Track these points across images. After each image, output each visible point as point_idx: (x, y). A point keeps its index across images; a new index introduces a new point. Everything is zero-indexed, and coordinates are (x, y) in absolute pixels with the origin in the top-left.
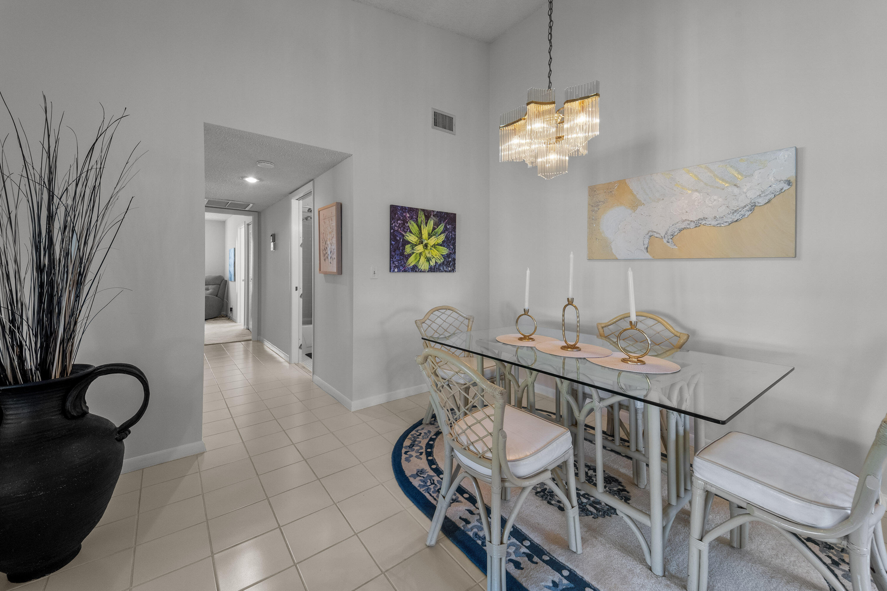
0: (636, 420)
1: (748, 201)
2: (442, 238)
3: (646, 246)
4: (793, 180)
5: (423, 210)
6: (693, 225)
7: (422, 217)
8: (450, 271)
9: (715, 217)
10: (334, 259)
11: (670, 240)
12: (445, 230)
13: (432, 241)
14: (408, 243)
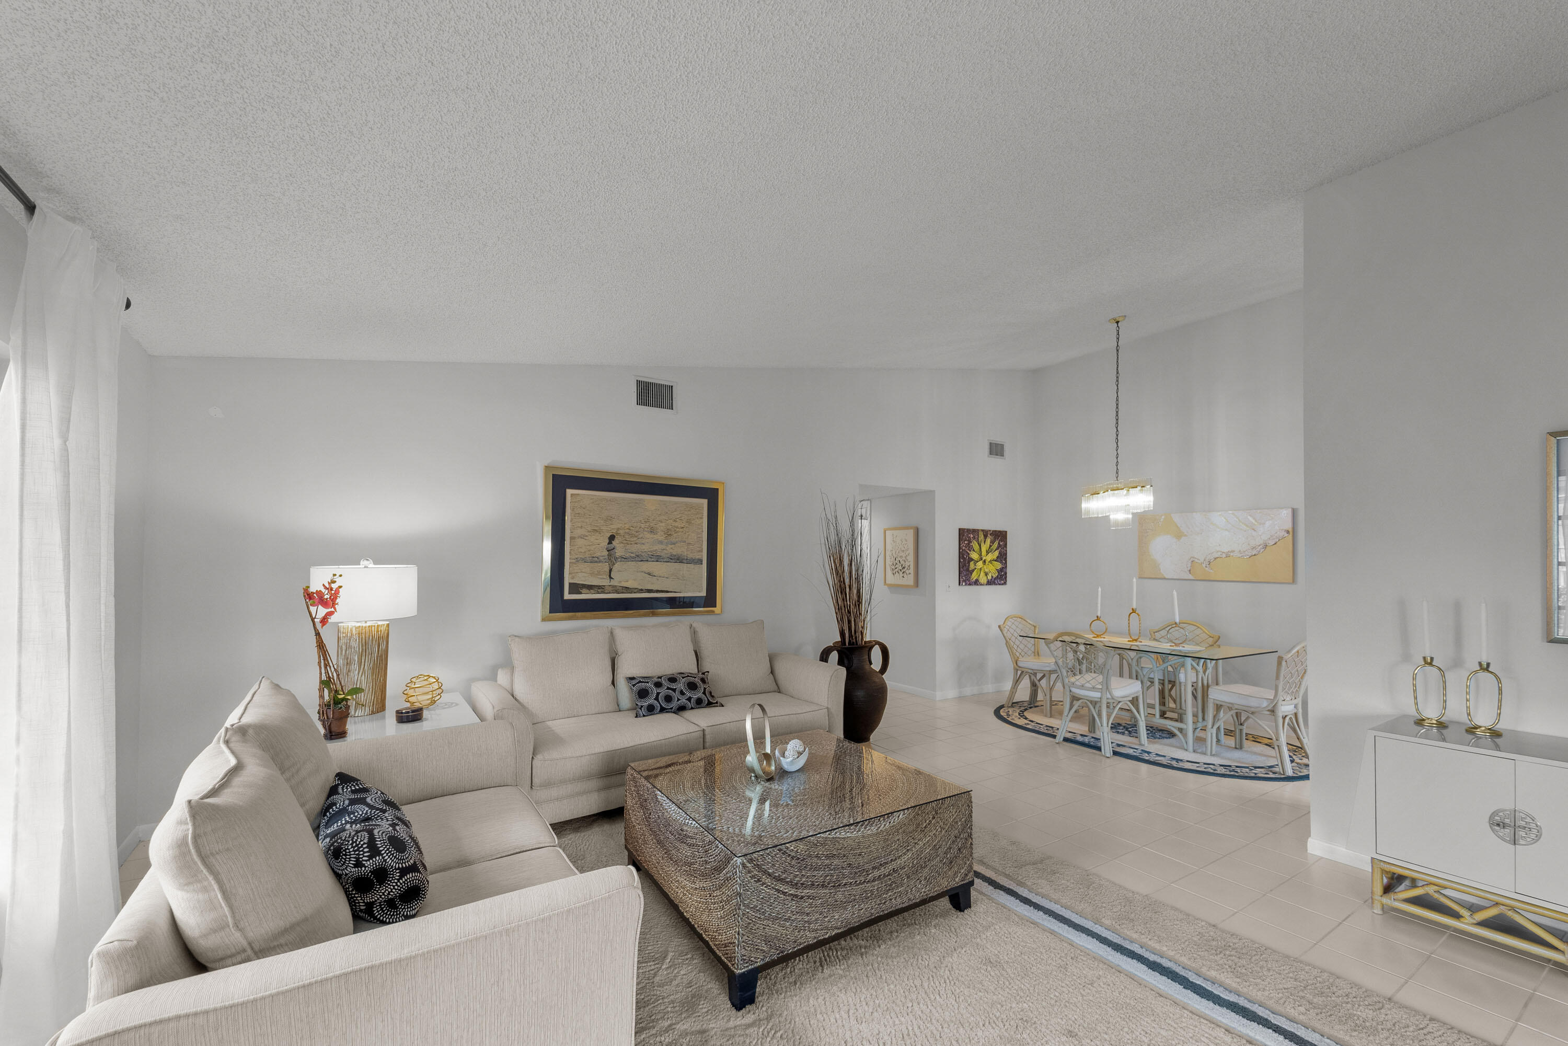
0: (1180, 690)
1: (1262, 542)
2: (997, 553)
3: (1189, 569)
4: (1290, 530)
5: (983, 530)
6: (1224, 555)
7: (981, 537)
8: (1002, 584)
9: (1240, 551)
11: (1208, 566)
12: (999, 546)
13: (989, 557)
14: (972, 560)
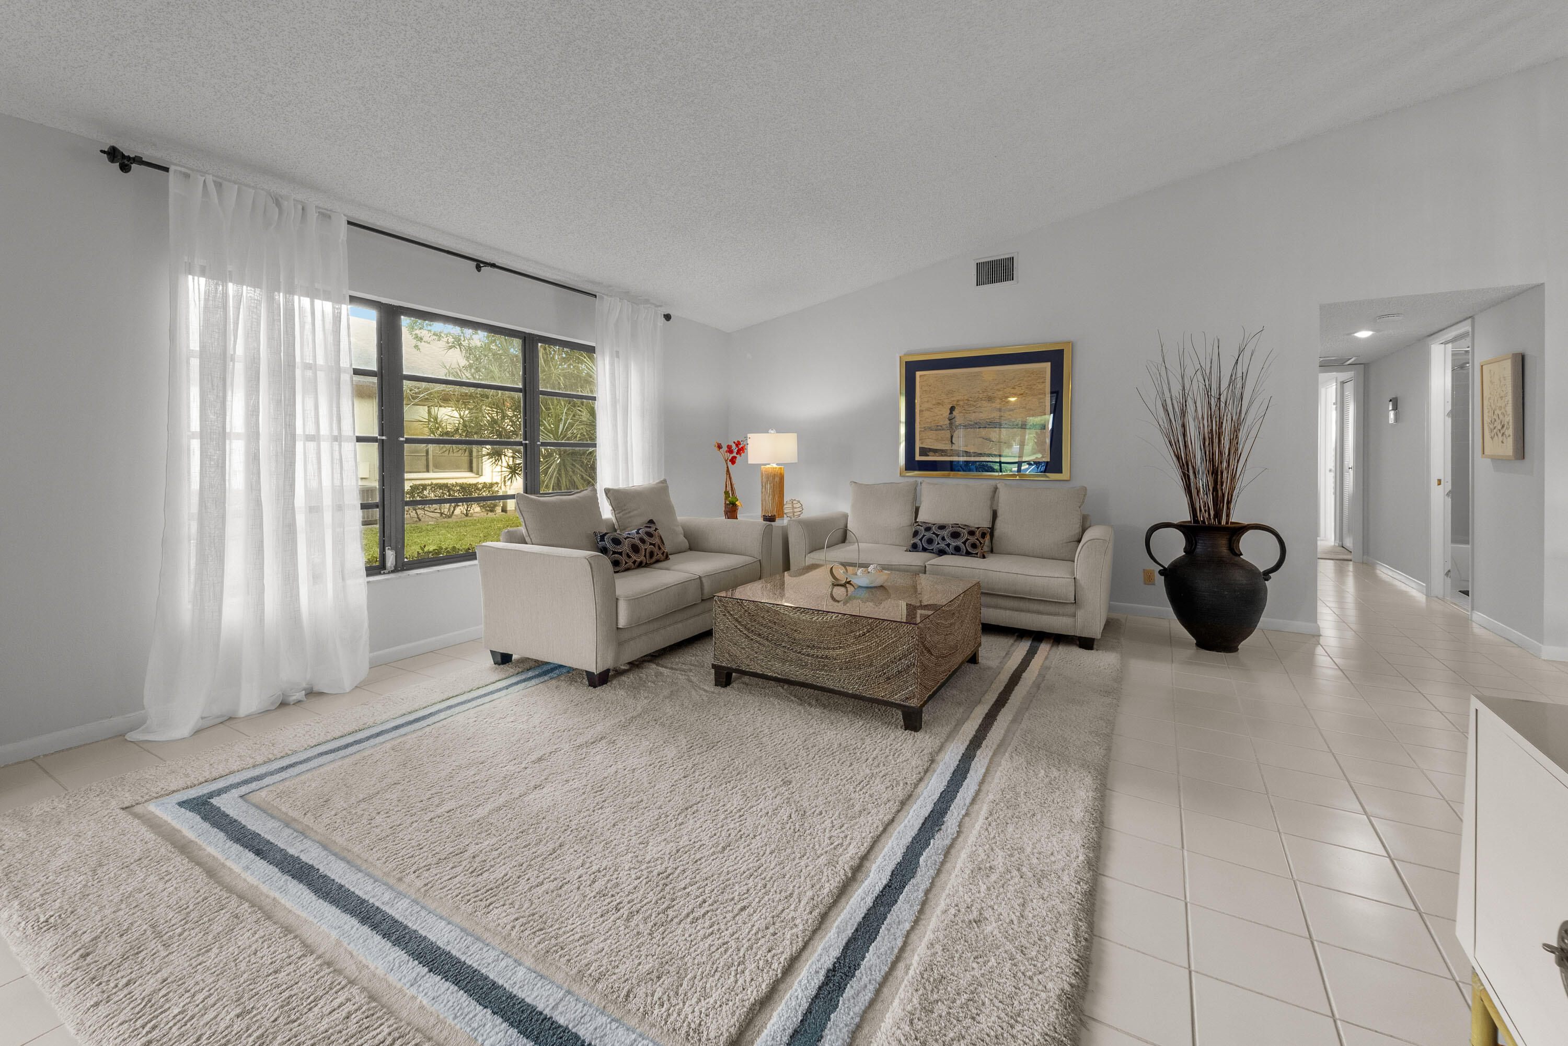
10: (1509, 436)
